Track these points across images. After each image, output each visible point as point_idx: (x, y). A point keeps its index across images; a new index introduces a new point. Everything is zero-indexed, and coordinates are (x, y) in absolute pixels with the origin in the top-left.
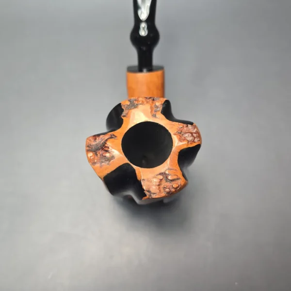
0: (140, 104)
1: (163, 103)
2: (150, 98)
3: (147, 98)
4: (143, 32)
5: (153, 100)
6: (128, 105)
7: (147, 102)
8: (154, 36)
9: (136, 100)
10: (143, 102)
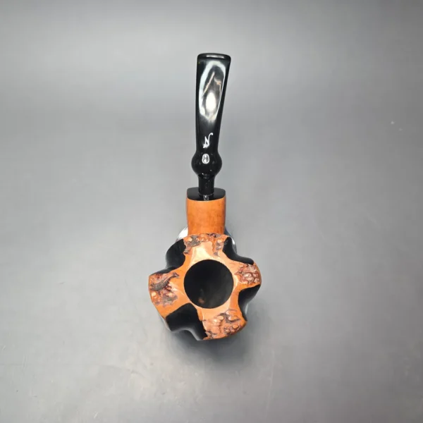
0: (203, 241)
1: (225, 240)
2: (212, 235)
3: (208, 234)
4: (206, 159)
5: (215, 237)
6: (190, 242)
7: (209, 240)
8: (216, 164)
9: (198, 237)
10: (205, 239)
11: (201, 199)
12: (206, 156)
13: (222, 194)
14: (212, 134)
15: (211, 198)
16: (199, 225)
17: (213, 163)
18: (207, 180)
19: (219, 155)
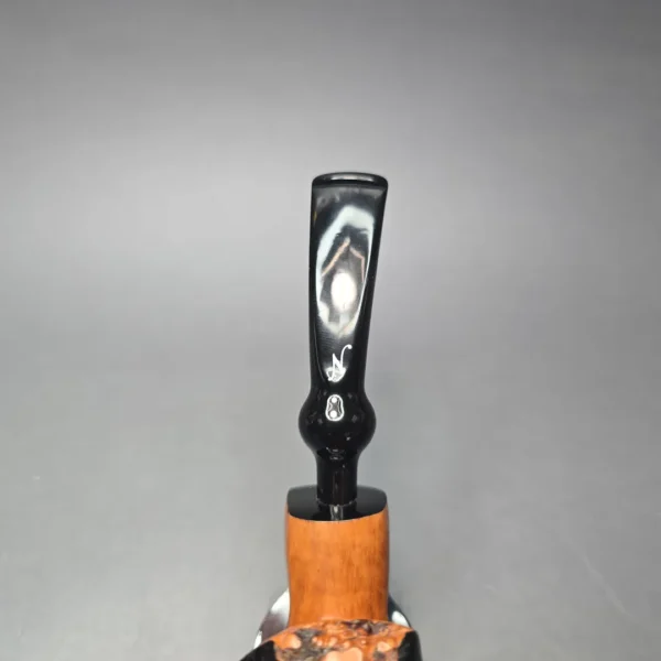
0: (333, 649)
1: (399, 642)
2: (359, 625)
3: (349, 624)
5: (370, 632)
6: (296, 652)
7: (353, 642)
9: (318, 634)
10: (340, 642)
11: (323, 515)
12: (334, 399)
13: (377, 503)
14: (350, 347)
15: (351, 513)
16: (319, 591)
17: (355, 418)
18: (339, 464)
19: (367, 400)
